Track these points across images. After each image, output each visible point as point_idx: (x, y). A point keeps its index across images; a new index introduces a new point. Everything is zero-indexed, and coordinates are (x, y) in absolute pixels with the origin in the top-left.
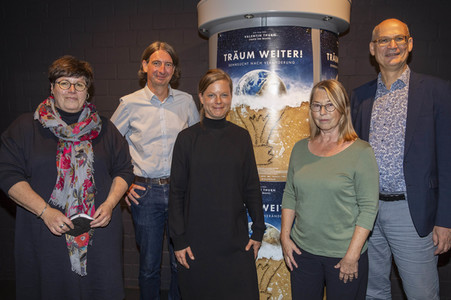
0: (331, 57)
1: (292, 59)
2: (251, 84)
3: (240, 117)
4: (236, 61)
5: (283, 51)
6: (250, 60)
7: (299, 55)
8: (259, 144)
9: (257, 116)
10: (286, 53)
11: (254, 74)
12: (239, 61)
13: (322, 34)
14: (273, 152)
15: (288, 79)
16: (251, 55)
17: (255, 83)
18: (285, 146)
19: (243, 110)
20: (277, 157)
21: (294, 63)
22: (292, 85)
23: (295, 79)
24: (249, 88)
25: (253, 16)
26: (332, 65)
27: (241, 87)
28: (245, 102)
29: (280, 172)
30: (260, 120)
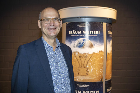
0: (110, 33)
1: (96, 34)
2: (80, 44)
3: (75, 57)
4: (74, 34)
5: (92, 31)
6: (79, 34)
7: (98, 33)
8: (83, 67)
9: (82, 56)
10: (93, 32)
11: (81, 40)
12: (75, 34)
13: (107, 24)
14: (88, 70)
15: (94, 42)
16: (80, 32)
17: (81, 43)
18: (93, 68)
19: (77, 54)
20: (90, 72)
21: (96, 36)
22: (95, 44)
23: (97, 42)
24: (79, 45)
25: (81, 17)
26: (110, 36)
27: (76, 44)
28: (77, 51)
29: (91, 78)
30: (83, 58)
